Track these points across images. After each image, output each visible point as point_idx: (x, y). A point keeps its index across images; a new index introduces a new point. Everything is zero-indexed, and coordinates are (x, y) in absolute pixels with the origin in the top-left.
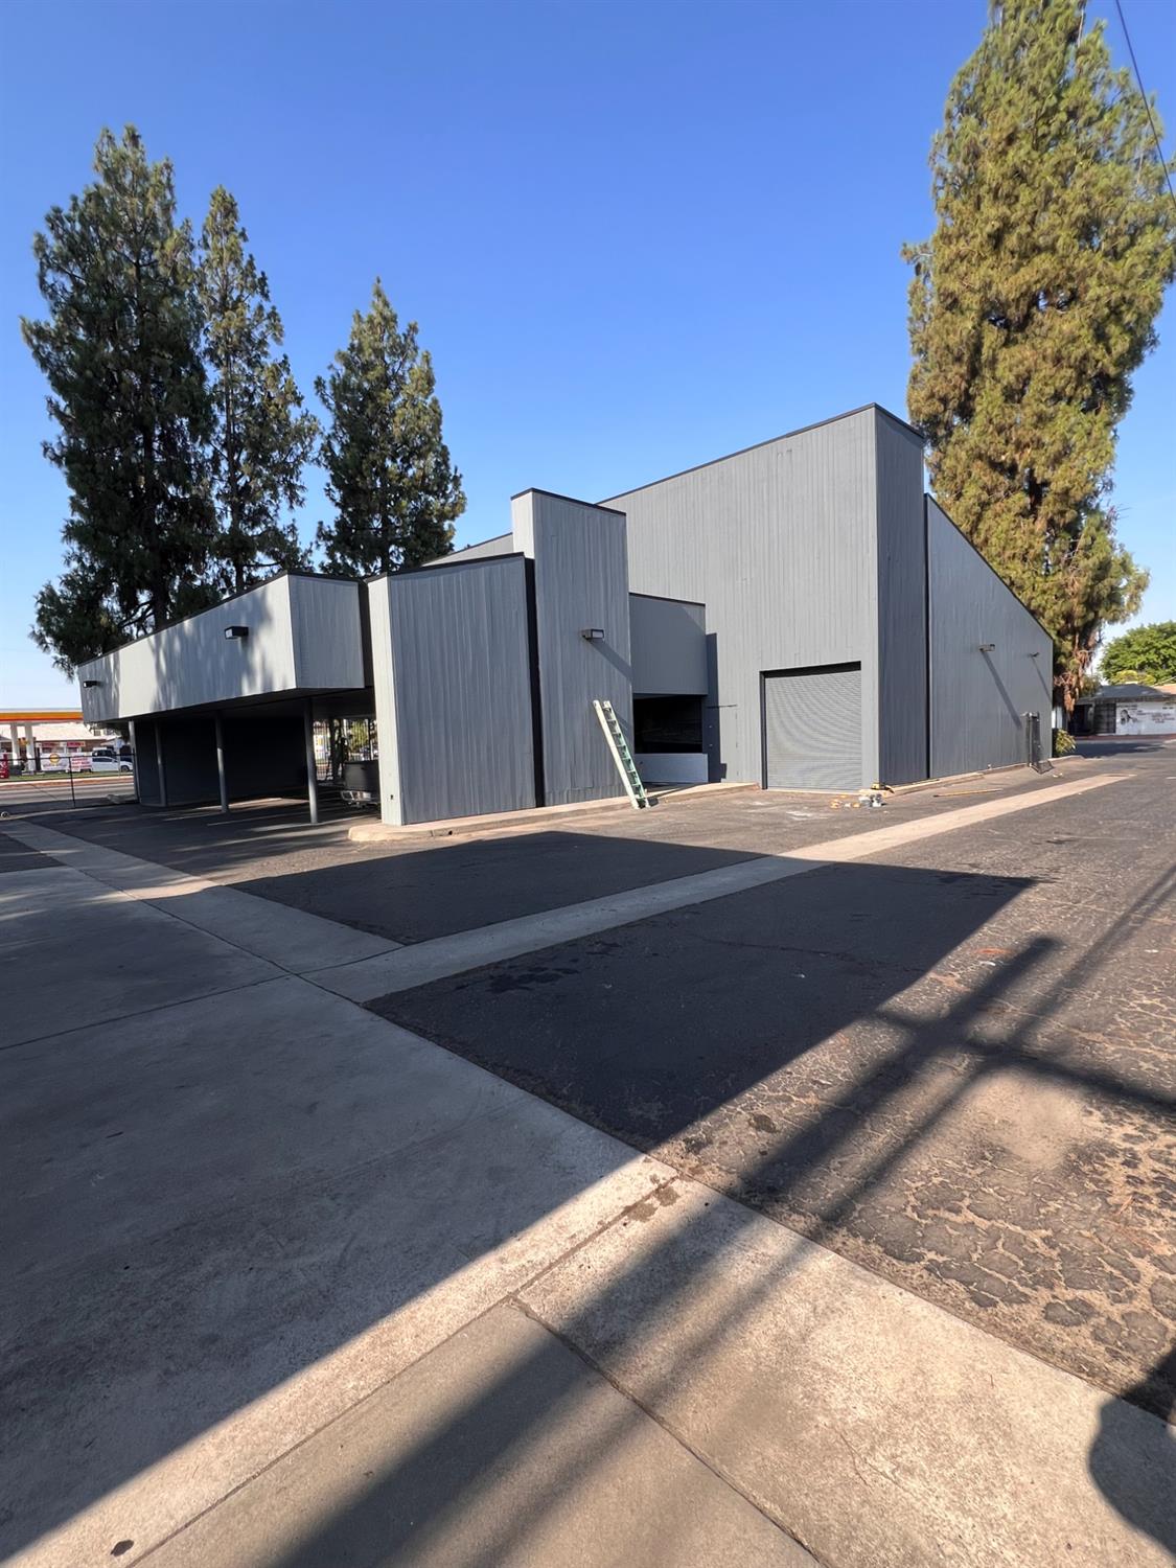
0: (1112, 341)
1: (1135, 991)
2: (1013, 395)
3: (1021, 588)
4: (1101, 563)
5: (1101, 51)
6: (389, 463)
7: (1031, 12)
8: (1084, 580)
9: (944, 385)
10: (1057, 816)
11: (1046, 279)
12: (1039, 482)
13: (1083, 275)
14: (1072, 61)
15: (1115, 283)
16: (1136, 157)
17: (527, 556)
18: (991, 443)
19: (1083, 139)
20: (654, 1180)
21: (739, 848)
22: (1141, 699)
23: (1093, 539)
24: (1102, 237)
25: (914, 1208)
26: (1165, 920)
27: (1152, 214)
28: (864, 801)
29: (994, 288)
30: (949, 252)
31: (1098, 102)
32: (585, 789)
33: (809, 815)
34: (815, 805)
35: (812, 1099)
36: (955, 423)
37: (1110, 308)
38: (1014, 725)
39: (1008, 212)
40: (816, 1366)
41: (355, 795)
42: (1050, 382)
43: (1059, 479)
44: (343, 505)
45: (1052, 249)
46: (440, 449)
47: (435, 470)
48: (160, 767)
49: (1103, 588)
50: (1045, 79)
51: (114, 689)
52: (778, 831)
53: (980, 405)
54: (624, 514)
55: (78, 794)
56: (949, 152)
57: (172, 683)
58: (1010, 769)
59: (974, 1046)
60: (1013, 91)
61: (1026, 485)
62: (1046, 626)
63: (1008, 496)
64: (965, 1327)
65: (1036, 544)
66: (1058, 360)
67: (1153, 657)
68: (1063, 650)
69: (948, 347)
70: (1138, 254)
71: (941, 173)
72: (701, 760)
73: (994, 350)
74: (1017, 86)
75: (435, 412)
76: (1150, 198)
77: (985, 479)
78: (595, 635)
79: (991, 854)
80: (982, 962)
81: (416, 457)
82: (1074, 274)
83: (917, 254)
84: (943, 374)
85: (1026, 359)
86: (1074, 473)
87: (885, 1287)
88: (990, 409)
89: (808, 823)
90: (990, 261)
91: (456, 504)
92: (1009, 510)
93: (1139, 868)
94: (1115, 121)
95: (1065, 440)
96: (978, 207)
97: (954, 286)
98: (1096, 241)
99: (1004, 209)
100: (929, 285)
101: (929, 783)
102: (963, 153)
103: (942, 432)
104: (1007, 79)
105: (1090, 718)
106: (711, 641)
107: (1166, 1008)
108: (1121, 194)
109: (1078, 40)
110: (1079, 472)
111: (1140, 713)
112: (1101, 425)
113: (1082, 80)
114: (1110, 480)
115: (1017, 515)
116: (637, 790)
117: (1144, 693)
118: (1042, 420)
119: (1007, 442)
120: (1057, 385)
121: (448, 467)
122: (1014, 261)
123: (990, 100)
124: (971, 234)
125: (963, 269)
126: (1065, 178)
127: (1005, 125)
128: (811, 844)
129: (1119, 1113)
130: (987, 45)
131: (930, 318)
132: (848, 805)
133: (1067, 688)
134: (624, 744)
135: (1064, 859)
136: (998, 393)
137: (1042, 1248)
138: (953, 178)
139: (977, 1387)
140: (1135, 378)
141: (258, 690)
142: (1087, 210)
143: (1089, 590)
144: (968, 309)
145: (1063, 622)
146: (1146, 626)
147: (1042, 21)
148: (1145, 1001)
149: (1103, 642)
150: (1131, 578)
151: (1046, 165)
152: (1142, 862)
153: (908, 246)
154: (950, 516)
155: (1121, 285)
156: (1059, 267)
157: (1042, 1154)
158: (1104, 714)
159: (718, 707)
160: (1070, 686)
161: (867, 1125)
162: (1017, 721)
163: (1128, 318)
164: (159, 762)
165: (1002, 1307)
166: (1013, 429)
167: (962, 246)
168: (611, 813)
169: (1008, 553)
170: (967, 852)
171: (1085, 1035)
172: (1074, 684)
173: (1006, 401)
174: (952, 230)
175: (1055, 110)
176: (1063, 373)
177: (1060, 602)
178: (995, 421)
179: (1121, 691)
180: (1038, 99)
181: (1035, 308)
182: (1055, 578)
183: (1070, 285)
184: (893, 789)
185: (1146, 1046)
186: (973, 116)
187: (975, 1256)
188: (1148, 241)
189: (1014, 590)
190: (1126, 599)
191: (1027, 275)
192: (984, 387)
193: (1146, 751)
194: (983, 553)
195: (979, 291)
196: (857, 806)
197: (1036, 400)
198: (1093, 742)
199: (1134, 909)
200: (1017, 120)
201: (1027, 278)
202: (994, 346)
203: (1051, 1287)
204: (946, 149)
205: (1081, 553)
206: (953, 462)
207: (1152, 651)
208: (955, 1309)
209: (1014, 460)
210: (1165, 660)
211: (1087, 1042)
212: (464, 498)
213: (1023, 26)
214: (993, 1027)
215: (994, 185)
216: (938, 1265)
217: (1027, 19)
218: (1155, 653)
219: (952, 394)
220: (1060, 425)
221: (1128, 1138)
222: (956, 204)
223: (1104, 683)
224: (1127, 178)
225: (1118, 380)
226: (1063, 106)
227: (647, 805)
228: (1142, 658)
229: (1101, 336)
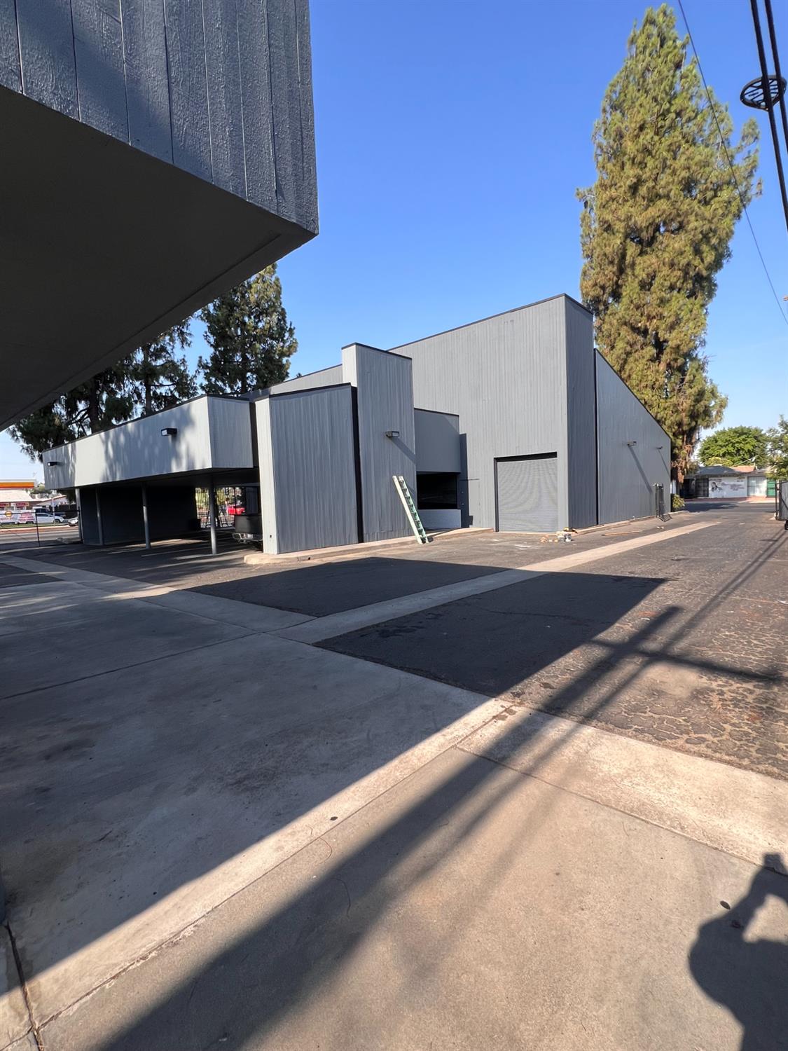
0: (705, 255)
1: (722, 629)
2: (645, 286)
3: (651, 406)
4: (699, 391)
5: (695, 76)
6: (246, 319)
7: (653, 50)
8: (689, 402)
9: (603, 278)
10: (676, 546)
11: (664, 215)
12: (661, 340)
13: (687, 214)
14: (678, 82)
15: (705, 219)
16: (717, 142)
17: (352, 385)
18: (633, 315)
19: (685, 130)
20: (502, 706)
21: (492, 565)
22: (725, 476)
23: (694, 377)
24: (698, 190)
25: (625, 712)
26: (738, 597)
27: (727, 178)
28: (561, 538)
29: (633, 220)
30: (606, 195)
31: (694, 107)
32: (388, 532)
33: (529, 546)
34: (532, 541)
35: (568, 676)
36: (610, 302)
37: (702, 234)
38: (647, 491)
39: (641, 173)
40: (594, 760)
41: (242, 535)
42: (667, 279)
43: (673, 339)
44: (215, 347)
45: (668, 197)
46: (280, 310)
47: (277, 324)
48: (99, 519)
49: (700, 407)
50: (662, 93)
51: (71, 467)
52: (512, 556)
53: (625, 292)
54: (411, 359)
55: (41, 538)
56: (605, 133)
57: (117, 463)
58: (646, 519)
59: (644, 653)
60: (643, 98)
61: (654, 342)
62: (666, 429)
63: (642, 349)
64: (654, 747)
65: (660, 379)
66: (672, 265)
67: (731, 449)
68: (677, 445)
69: (605, 255)
70: (719, 202)
71: (600, 146)
72: (457, 513)
73: (633, 258)
74: (645, 95)
75: (277, 286)
76: (726, 168)
77: (628, 337)
78: (394, 435)
79: (640, 566)
80: (642, 619)
81: (264, 315)
82: (681, 213)
83: (585, 196)
84: (602, 271)
85: (653, 264)
86: (682, 335)
87: (617, 737)
88: (631, 293)
89: (529, 551)
90: (631, 202)
91: (291, 346)
92: (643, 357)
93: (723, 572)
94: (704, 120)
95: (677, 315)
96: (622, 168)
97: (609, 217)
98: (694, 194)
99: (638, 171)
100: (593, 214)
101: (598, 527)
102: (613, 135)
103: (601, 307)
104: (639, 90)
105: (693, 487)
106: (463, 438)
107: (737, 636)
108: (708, 166)
109: (682, 67)
110: (685, 335)
111: (723, 484)
112: (698, 306)
113: (684, 94)
114: (704, 340)
115: (648, 360)
116: (420, 532)
117: (725, 472)
118: (663, 302)
119: (642, 315)
120: (671, 280)
121: (285, 321)
122: (645, 203)
123: (629, 103)
124: (619, 185)
125: (614, 207)
126: (675, 153)
127: (638, 119)
128: (534, 562)
129: (715, 677)
130: (626, 68)
131: (594, 236)
132: (551, 541)
133: (679, 468)
134: (412, 503)
135: (681, 568)
136: (636, 284)
137: (684, 723)
138: (607, 149)
139: (661, 762)
140: (718, 277)
141: (184, 468)
142: (688, 175)
143: (692, 408)
144: (617, 231)
145: (676, 427)
146: (726, 429)
147: (660, 57)
148: (727, 633)
149: (701, 439)
150: (717, 401)
151: (663, 145)
152: (725, 570)
153: (580, 190)
154: (608, 360)
155: (709, 220)
156: (672, 208)
157: (681, 692)
158: (702, 484)
159: (467, 480)
160: (681, 467)
161: (597, 685)
162: (650, 489)
163: (714, 241)
164: (98, 515)
165: (668, 741)
166: (645, 307)
167: (613, 192)
168: (405, 547)
169: (643, 384)
170: (626, 565)
171: (698, 648)
172: (683, 466)
173: (641, 290)
174: (608, 182)
175: (668, 111)
176: (675, 273)
177: (675, 415)
178: (634, 302)
179: (711, 471)
180: (657, 104)
181: (658, 233)
182: (672, 400)
183: (679, 219)
184: (577, 531)
185: (728, 651)
186: (618, 112)
187: (655, 726)
188: (725, 195)
189: (647, 407)
190: (714, 413)
191: (653, 212)
192: (628, 280)
193: (727, 508)
194: (627, 384)
195: (624, 221)
196: (556, 541)
197: (659, 290)
198: (695, 503)
199: (721, 593)
200: (645, 116)
201: (653, 214)
202: (633, 255)
203: (688, 734)
204: (603, 131)
205: (687, 384)
206: (609, 327)
207: (730, 445)
208: (649, 742)
209: (646, 326)
210: (738, 451)
211: (698, 650)
212: (296, 343)
213: (648, 59)
214: (652, 645)
215: (632, 155)
216: (639, 730)
217: (650, 55)
218: (732, 446)
219: (608, 284)
220: (674, 305)
221: (719, 685)
222: (609, 166)
223: (702, 465)
224: (712, 155)
225: (708, 279)
226: (673, 109)
227: (427, 541)
228: (724, 450)
229: (697, 252)
